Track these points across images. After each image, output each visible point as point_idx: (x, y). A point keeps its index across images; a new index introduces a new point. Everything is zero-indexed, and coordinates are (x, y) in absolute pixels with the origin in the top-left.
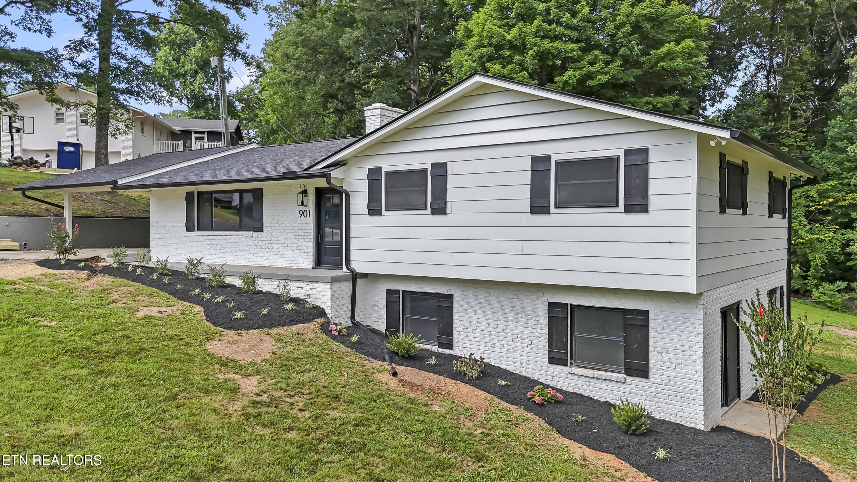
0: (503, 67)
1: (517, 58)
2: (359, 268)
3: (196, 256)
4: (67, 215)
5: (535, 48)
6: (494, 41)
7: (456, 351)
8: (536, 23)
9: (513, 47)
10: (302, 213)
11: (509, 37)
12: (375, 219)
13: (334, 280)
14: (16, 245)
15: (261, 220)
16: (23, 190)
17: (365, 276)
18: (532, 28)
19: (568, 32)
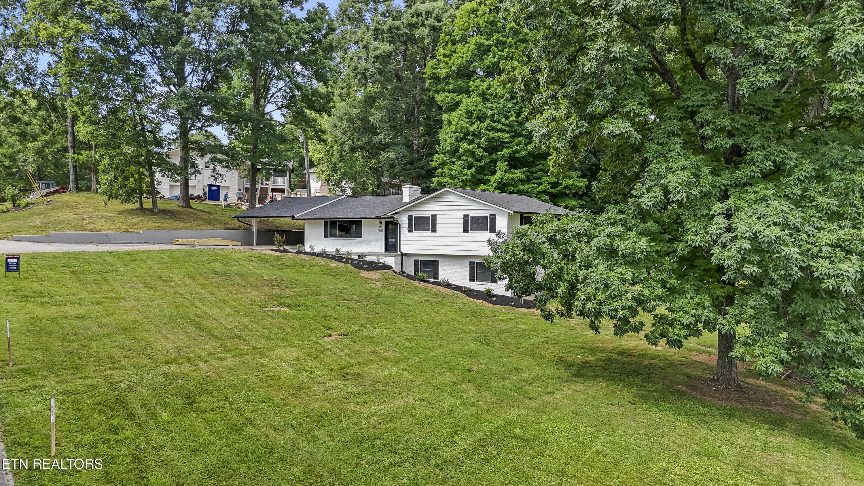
0: (469, 145)
1: (476, 140)
2: (404, 252)
3: (338, 248)
4: (254, 229)
5: (486, 137)
6: (464, 131)
7: (440, 280)
8: (486, 123)
9: (473, 134)
10: (379, 231)
11: (472, 129)
12: (410, 234)
13: (396, 256)
14: (240, 244)
15: (361, 233)
16: (238, 218)
17: (406, 254)
18: (483, 125)
19: (504, 127)
